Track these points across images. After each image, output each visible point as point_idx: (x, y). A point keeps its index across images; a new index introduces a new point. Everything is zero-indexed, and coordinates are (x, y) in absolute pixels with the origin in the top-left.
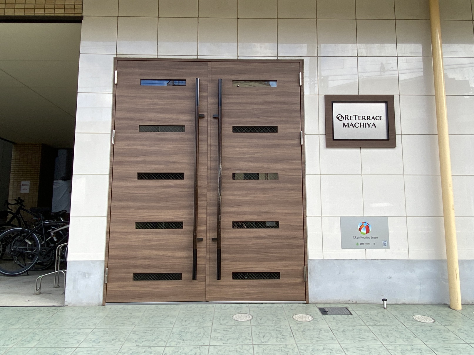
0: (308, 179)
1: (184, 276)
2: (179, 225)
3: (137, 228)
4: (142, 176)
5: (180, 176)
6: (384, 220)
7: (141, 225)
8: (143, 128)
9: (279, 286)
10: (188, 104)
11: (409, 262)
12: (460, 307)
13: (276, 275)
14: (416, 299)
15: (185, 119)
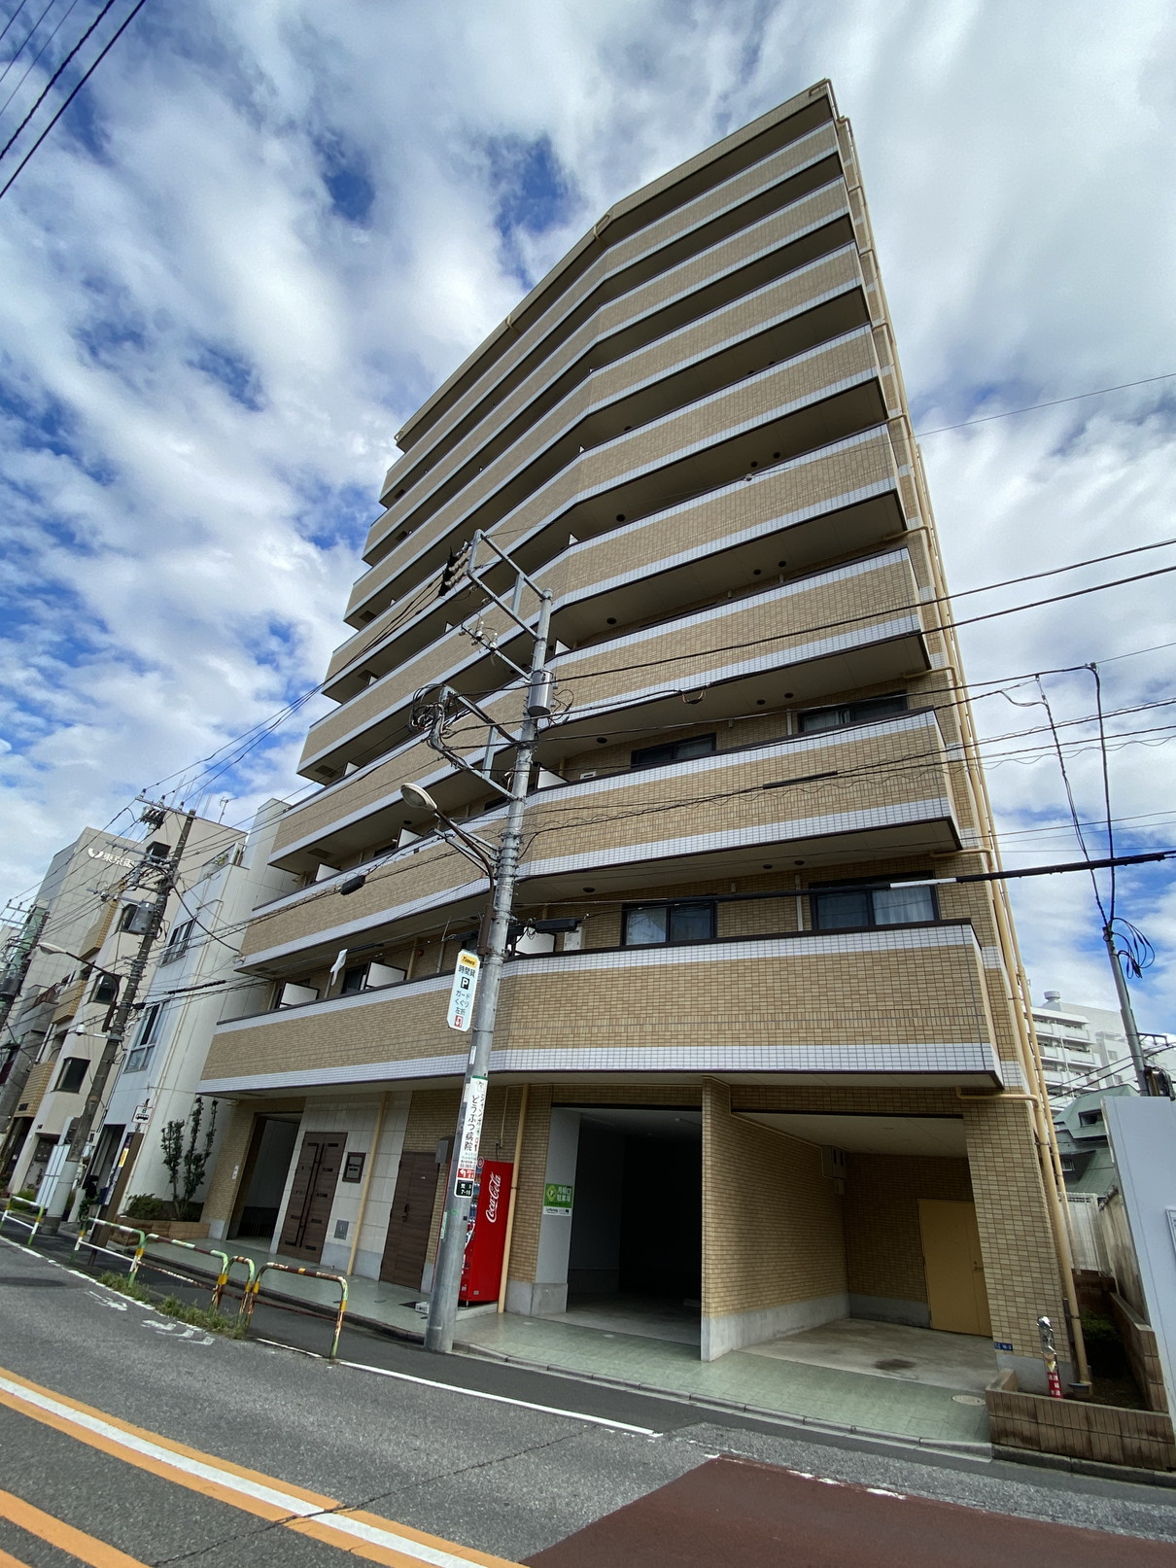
0: (335, 1197)
2: (298, 1218)
5: (304, 1193)
6: (348, 1223)
7: (292, 1217)
10: (314, 1156)
13: (315, 1248)
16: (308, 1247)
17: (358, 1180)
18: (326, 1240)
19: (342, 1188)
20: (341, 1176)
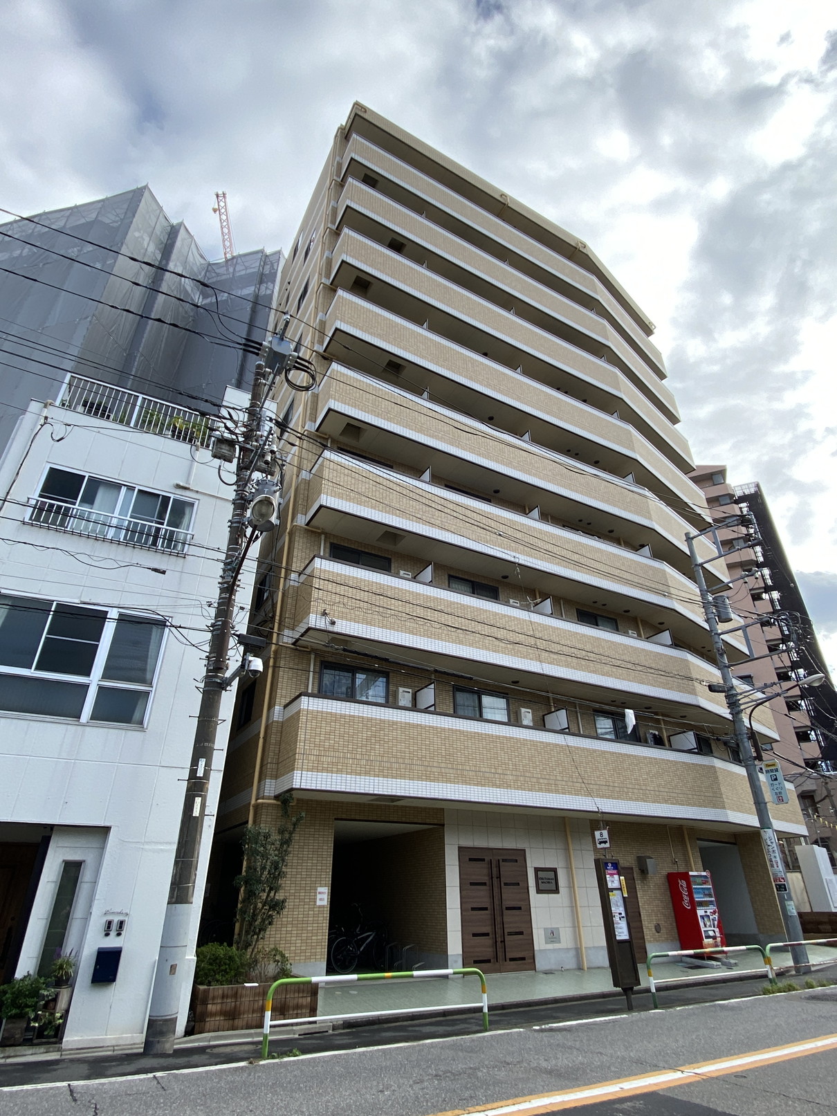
0: (532, 909)
1: (492, 960)
2: (487, 934)
3: (473, 936)
4: (473, 909)
5: (486, 909)
6: (558, 929)
7: (474, 935)
8: (472, 884)
9: (525, 964)
10: (485, 871)
11: (568, 949)
12: (586, 969)
13: (523, 959)
14: (571, 968)
15: (485, 879)
16: (512, 960)
17: (556, 891)
18: (535, 949)
19: (537, 901)
20: (532, 890)
